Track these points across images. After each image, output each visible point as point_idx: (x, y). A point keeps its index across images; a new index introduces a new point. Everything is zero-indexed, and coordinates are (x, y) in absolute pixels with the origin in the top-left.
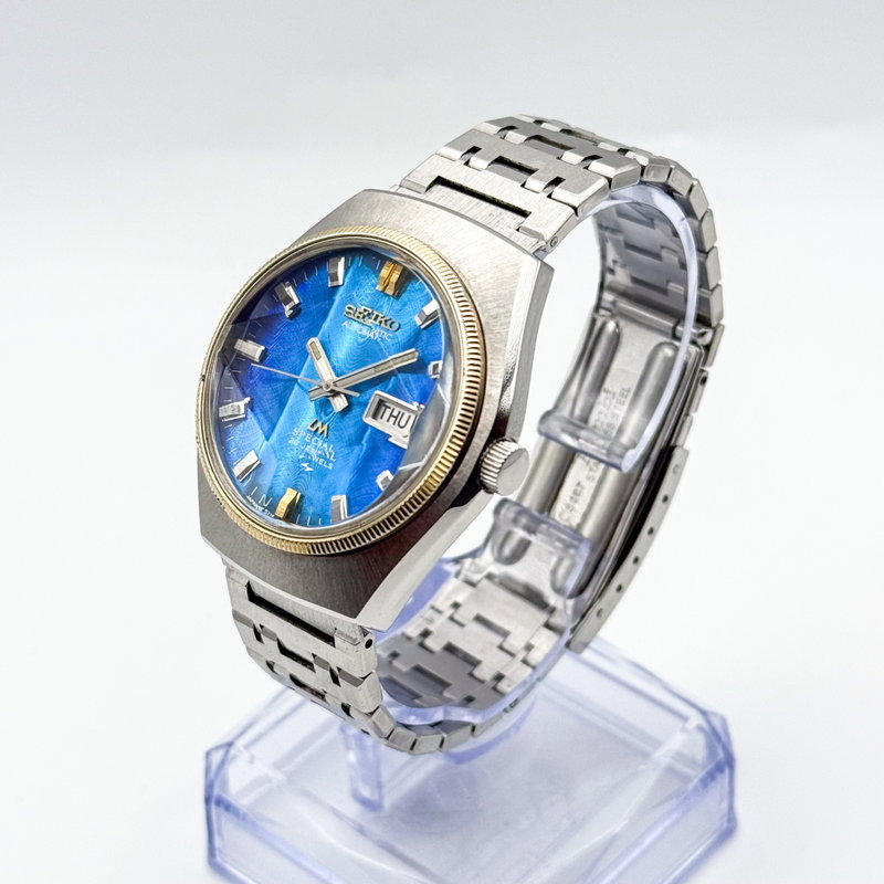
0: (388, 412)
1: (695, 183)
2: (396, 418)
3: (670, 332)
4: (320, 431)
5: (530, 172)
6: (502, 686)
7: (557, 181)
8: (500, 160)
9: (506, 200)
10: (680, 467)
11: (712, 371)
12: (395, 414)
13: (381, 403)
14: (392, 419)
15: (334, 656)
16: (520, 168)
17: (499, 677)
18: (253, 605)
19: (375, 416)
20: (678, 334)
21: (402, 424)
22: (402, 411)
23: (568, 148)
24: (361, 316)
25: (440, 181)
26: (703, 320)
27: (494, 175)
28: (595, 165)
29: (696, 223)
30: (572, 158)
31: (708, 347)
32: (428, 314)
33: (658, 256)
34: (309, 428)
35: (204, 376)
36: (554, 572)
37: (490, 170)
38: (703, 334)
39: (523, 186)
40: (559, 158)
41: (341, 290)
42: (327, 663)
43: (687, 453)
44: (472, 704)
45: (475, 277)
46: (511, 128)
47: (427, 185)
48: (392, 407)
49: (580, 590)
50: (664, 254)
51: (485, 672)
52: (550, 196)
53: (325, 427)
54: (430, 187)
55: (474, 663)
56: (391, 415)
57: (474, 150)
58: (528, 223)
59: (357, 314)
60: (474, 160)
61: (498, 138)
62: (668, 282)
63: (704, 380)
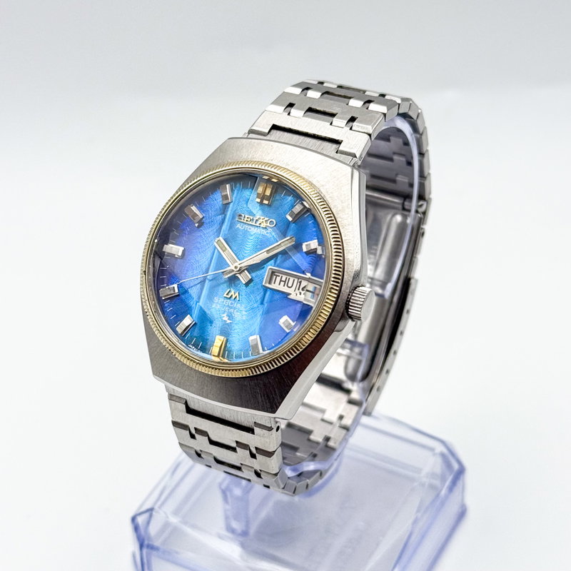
0: (278, 279)
1: (420, 111)
2: (285, 282)
3: (400, 206)
4: (234, 297)
5: (333, 115)
6: (331, 443)
7: (353, 119)
8: (310, 110)
9: (324, 134)
10: (414, 290)
11: (427, 227)
12: (284, 279)
13: (273, 273)
14: (282, 283)
15: (253, 440)
16: (324, 113)
17: (327, 439)
18: (189, 415)
19: (270, 283)
20: (406, 207)
21: (290, 285)
22: (288, 277)
23: (350, 98)
24: (249, 220)
25: (275, 127)
26: (422, 197)
27: (310, 119)
28: (372, 107)
29: (418, 136)
30: (356, 103)
31: (424, 213)
32: (296, 213)
33: (391, 160)
34: (225, 295)
35: (145, 272)
36: (346, 368)
37: (306, 117)
38: (421, 206)
39: (331, 124)
40: (348, 104)
41: (231, 205)
42: (248, 445)
43: (417, 281)
44: (316, 458)
45: (323, 186)
46: (308, 89)
47: (267, 131)
48: (281, 275)
49: (366, 376)
50: (395, 157)
51: (317, 437)
52: (351, 129)
53: (237, 294)
54: (269, 132)
55: (310, 432)
56: (281, 281)
57: (291, 105)
58: (342, 147)
59: (246, 219)
60: (293, 111)
61: (302, 96)
62: (397, 175)
63: (423, 234)
